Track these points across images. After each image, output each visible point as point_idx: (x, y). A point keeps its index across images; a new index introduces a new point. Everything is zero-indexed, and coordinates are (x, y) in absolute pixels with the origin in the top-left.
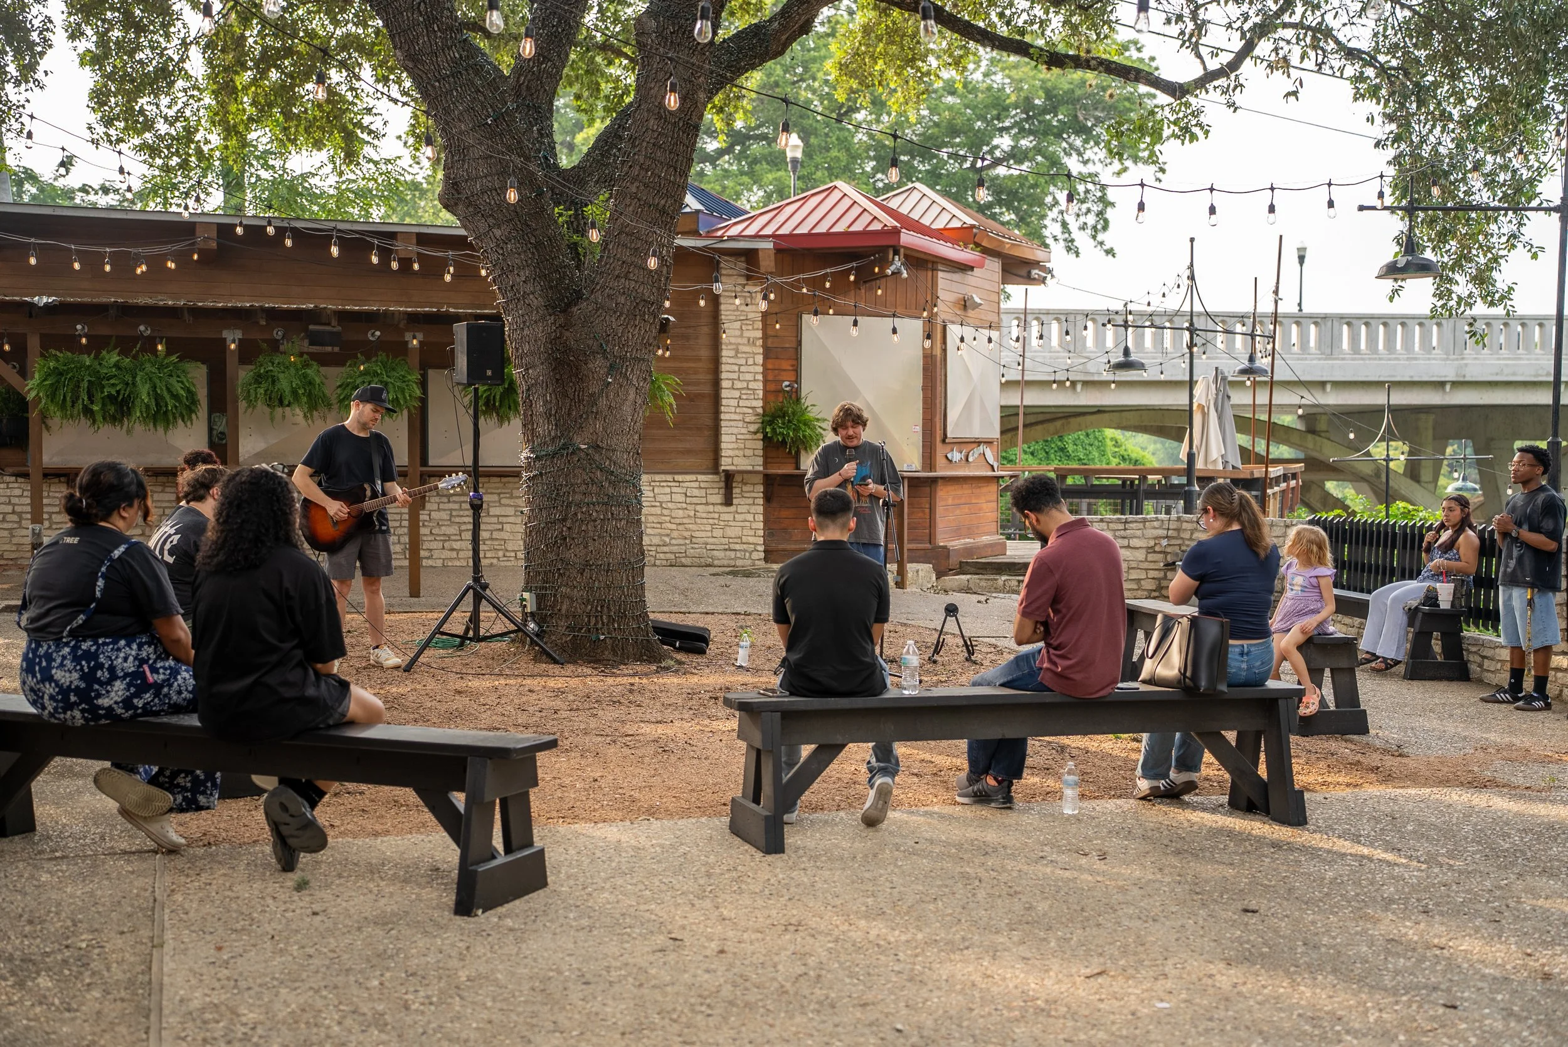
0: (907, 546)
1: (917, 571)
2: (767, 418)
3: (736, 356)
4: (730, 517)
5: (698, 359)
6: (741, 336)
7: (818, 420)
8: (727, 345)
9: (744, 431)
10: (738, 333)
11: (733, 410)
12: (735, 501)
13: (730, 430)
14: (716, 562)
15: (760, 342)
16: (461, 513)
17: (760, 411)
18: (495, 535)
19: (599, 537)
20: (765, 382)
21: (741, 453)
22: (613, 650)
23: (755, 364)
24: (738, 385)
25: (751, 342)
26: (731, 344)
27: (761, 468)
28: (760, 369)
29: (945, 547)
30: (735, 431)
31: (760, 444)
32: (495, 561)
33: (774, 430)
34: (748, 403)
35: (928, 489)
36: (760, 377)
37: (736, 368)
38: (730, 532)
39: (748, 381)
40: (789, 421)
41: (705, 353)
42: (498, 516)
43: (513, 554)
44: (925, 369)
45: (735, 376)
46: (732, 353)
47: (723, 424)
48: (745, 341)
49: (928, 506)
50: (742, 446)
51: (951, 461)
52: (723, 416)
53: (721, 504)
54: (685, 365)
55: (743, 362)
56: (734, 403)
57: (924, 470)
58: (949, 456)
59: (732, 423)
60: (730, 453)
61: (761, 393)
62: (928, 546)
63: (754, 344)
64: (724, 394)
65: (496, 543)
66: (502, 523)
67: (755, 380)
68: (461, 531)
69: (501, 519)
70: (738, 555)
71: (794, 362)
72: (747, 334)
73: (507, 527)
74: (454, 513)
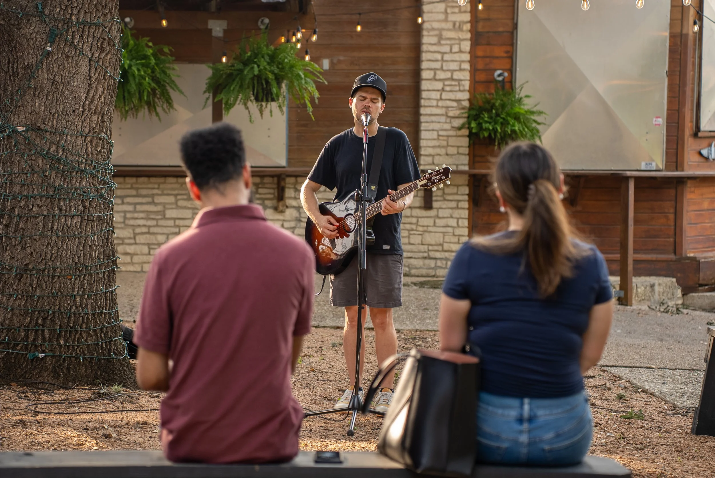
0: (631, 256)
1: (652, 286)
2: (473, 112)
3: (439, 43)
4: (430, 222)
5: (396, 48)
6: (446, 20)
7: (532, 113)
8: (428, 30)
9: (447, 126)
10: (442, 17)
11: (434, 103)
12: (435, 205)
13: (431, 126)
14: (413, 272)
15: (468, 26)
16: (136, 215)
17: (466, 104)
19: (41, 236)
20: (474, 71)
21: (443, 151)
22: (54, 371)
23: (461, 51)
24: (441, 75)
25: (457, 27)
26: (433, 29)
27: (466, 168)
28: (467, 57)
29: (694, 259)
30: (437, 126)
31: (465, 141)
33: (479, 125)
34: (452, 96)
35: (672, 192)
36: (467, 66)
37: (439, 56)
38: (429, 238)
39: (452, 71)
40: (497, 115)
41: (405, 41)
44: (672, 51)
45: (437, 65)
46: (434, 40)
47: (423, 119)
48: (450, 25)
49: (672, 210)
50: (444, 143)
51: (707, 159)
52: (423, 111)
53: (420, 208)
54: (382, 54)
55: (447, 49)
56: (436, 95)
57: (667, 168)
58: (705, 152)
59: (433, 118)
60: (430, 151)
61: (467, 85)
62: (672, 257)
63: (460, 29)
64: (424, 85)
66: (179, 227)
67: (461, 70)
68: (135, 235)
69: (178, 222)
70: (439, 263)
71: (509, 48)
72: (452, 18)
74: (128, 215)
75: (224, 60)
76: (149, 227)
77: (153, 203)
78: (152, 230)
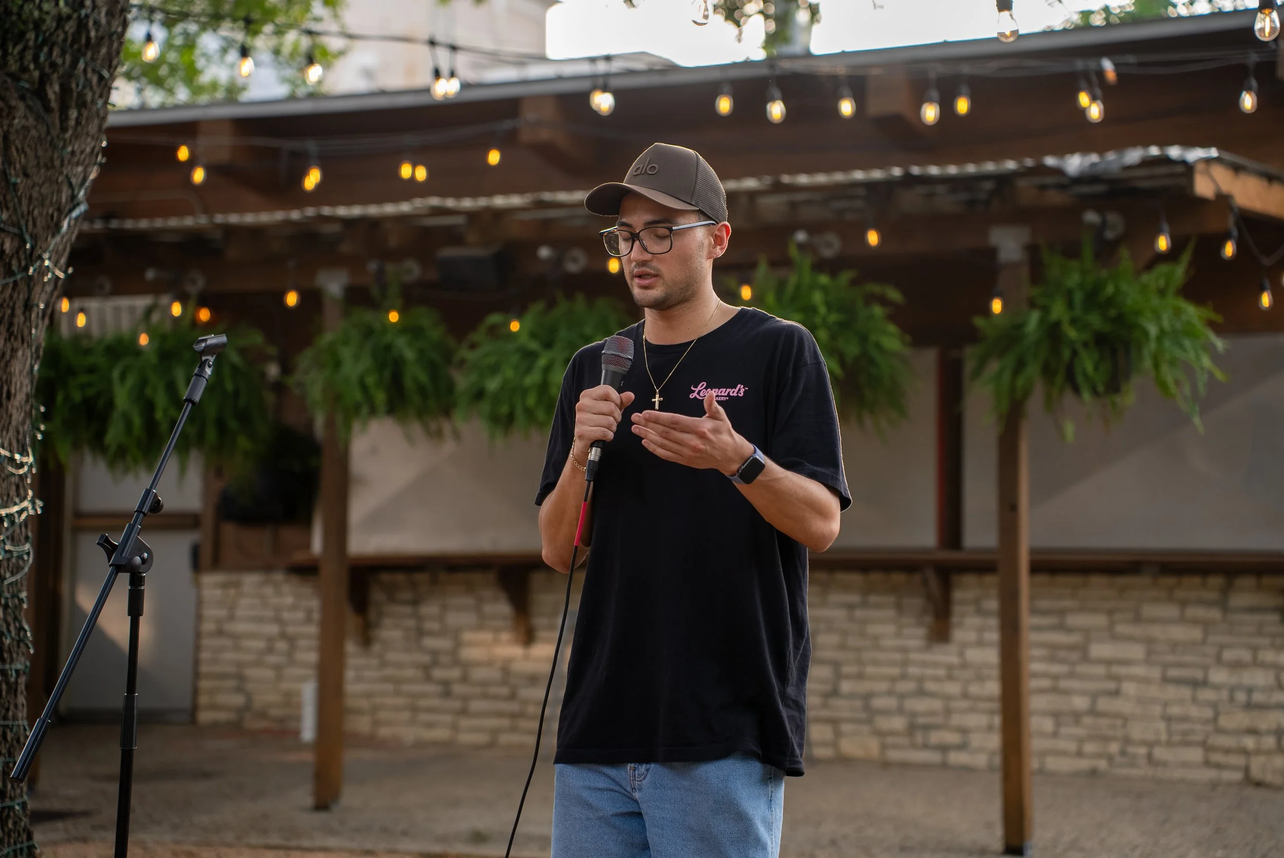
18: (1104, 704)
32: (1102, 764)
42: (1109, 663)
43: (1142, 751)
65: (1104, 722)
66: (1118, 679)
69: (1116, 670)
73: (1129, 688)
75: (997, 306)
76: (1056, 677)
77: (1061, 627)
78: (1063, 684)
